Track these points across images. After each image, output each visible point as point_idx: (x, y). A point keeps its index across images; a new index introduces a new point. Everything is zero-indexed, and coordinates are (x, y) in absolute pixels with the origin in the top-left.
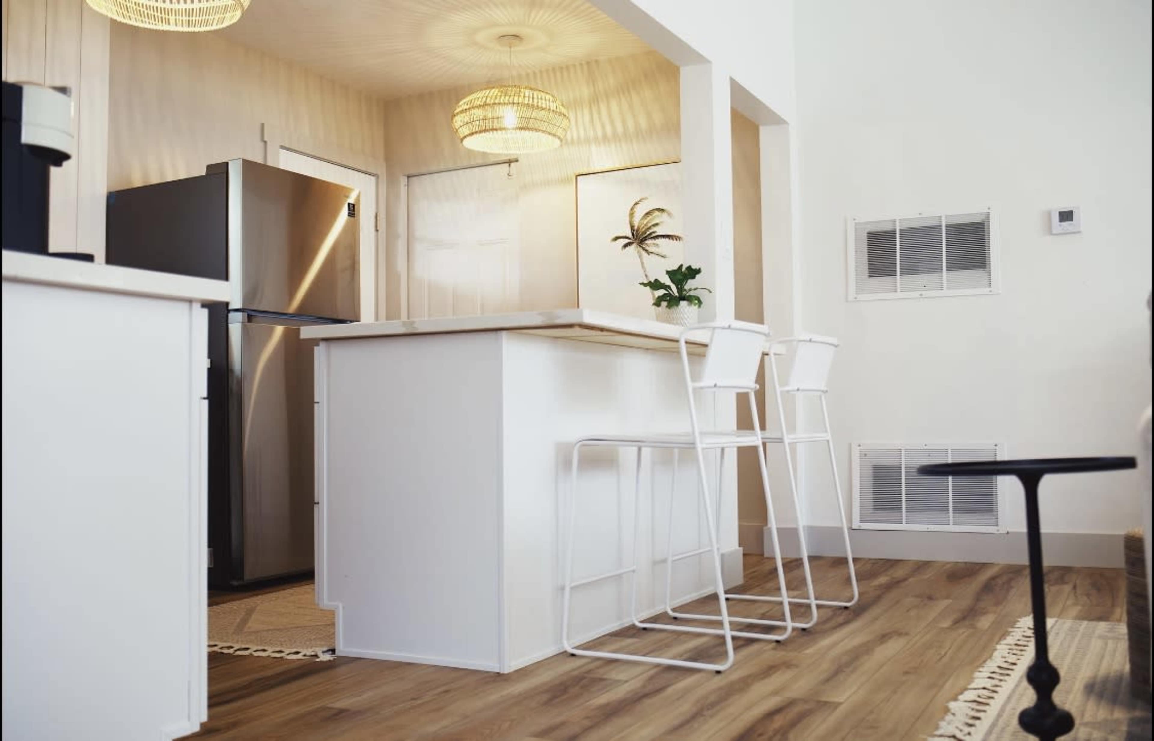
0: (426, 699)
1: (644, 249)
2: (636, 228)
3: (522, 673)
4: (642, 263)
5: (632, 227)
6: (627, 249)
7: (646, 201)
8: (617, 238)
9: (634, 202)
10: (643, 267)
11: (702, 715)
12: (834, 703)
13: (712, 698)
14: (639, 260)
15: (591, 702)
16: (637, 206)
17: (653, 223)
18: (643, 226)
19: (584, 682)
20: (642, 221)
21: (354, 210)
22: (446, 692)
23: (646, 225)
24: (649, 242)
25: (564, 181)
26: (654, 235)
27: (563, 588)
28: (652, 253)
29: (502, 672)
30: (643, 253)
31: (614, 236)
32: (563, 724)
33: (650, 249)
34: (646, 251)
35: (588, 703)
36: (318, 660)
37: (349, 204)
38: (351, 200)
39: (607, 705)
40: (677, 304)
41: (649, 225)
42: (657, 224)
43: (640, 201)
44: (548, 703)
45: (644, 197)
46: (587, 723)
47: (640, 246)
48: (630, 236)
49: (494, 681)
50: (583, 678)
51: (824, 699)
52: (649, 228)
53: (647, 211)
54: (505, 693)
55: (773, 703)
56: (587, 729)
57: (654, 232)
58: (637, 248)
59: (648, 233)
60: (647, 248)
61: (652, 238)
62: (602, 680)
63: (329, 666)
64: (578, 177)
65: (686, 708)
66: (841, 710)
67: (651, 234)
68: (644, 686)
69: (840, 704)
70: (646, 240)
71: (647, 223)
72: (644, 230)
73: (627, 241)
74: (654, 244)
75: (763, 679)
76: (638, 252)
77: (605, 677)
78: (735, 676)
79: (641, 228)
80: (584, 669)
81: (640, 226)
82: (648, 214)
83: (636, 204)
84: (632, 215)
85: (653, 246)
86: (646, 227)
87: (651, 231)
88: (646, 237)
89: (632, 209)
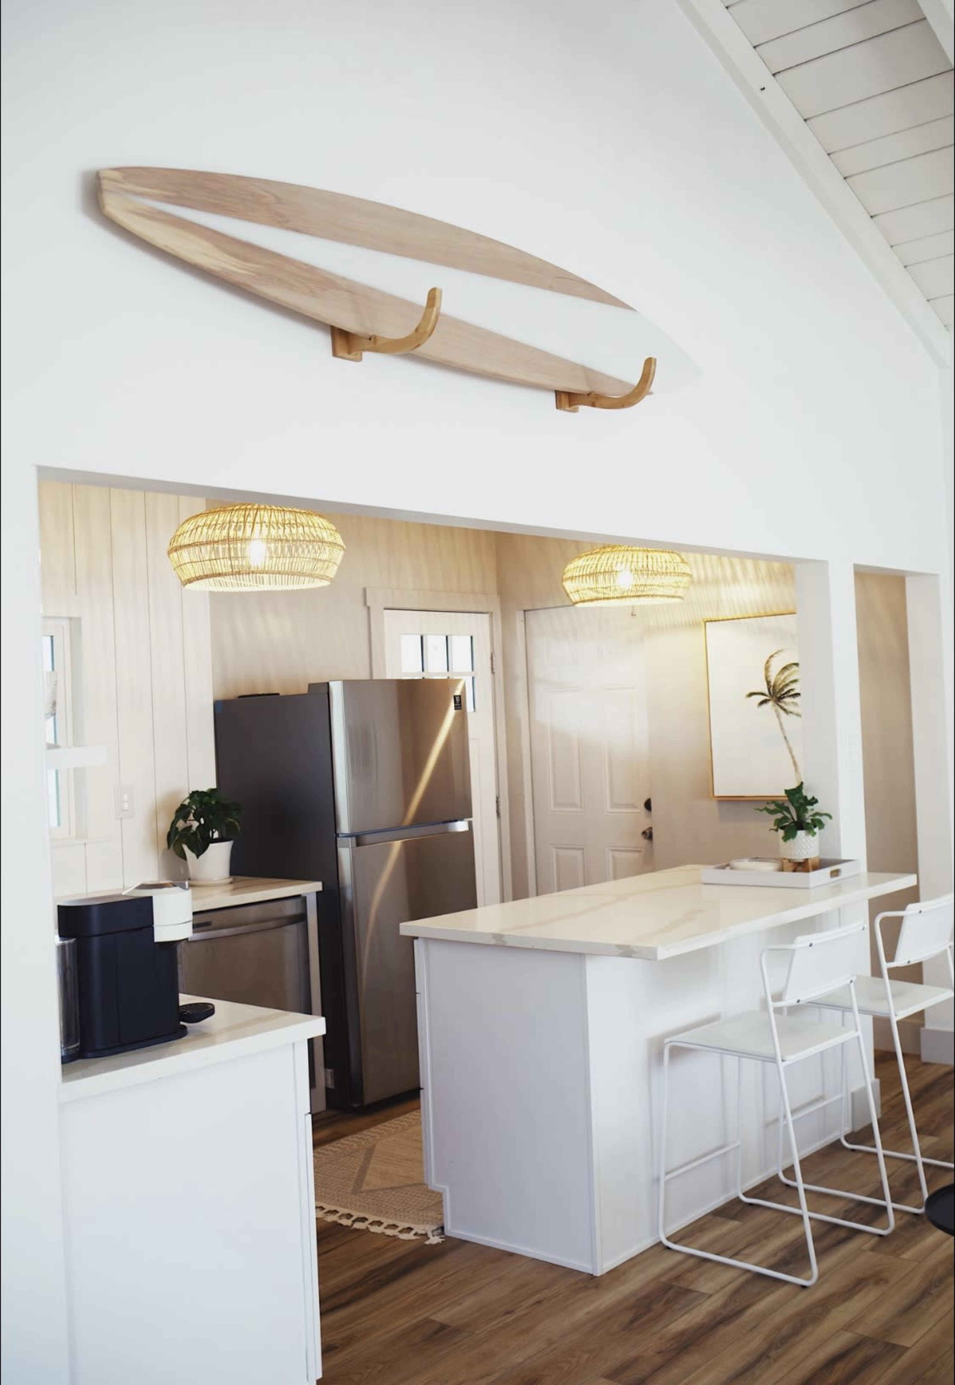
0: (520, 1312)
1: (781, 707)
2: (772, 684)
3: (616, 1274)
4: (781, 724)
5: (768, 683)
6: (764, 706)
7: (781, 654)
8: (751, 694)
9: (769, 656)
10: (782, 729)
11: (768, 1357)
12: (903, 1347)
13: (785, 1331)
14: (777, 720)
15: (670, 1327)
16: (772, 659)
17: (792, 679)
18: (780, 682)
19: (670, 1294)
20: (779, 676)
21: (460, 702)
22: (539, 1302)
23: (784, 681)
24: (787, 700)
25: (693, 625)
26: (792, 693)
27: (658, 1179)
28: (791, 712)
29: (595, 1275)
30: (782, 712)
31: (748, 693)
32: (636, 1360)
33: (789, 708)
34: (785, 710)
35: (666, 1329)
36: (427, 1243)
37: (455, 697)
38: (458, 693)
39: (682, 1333)
40: (793, 836)
41: (787, 681)
42: (795, 681)
43: (776, 653)
44: (629, 1327)
45: (780, 649)
46: (658, 1360)
47: (778, 704)
48: (767, 692)
49: (586, 1288)
50: (671, 1287)
51: (893, 1341)
52: (787, 685)
53: (784, 665)
54: (591, 1307)
55: (845, 1339)
56: (657, 1369)
57: (792, 690)
58: (775, 706)
59: (786, 690)
60: (786, 707)
61: (790, 696)
62: (688, 1291)
63: (436, 1253)
64: (707, 623)
65: (756, 1342)
66: (906, 1358)
67: (789, 691)
68: (725, 1305)
69: (907, 1349)
70: (784, 698)
71: (785, 678)
72: (781, 686)
73: (763, 698)
74: (793, 703)
75: (845, 1300)
76: (776, 711)
77: (691, 1287)
78: (819, 1294)
79: (778, 684)
80: (674, 1273)
81: (777, 682)
82: (785, 668)
83: (772, 656)
84: (767, 669)
85: (792, 704)
86: (783, 684)
87: (789, 688)
88: (784, 694)
89: (768, 662)
